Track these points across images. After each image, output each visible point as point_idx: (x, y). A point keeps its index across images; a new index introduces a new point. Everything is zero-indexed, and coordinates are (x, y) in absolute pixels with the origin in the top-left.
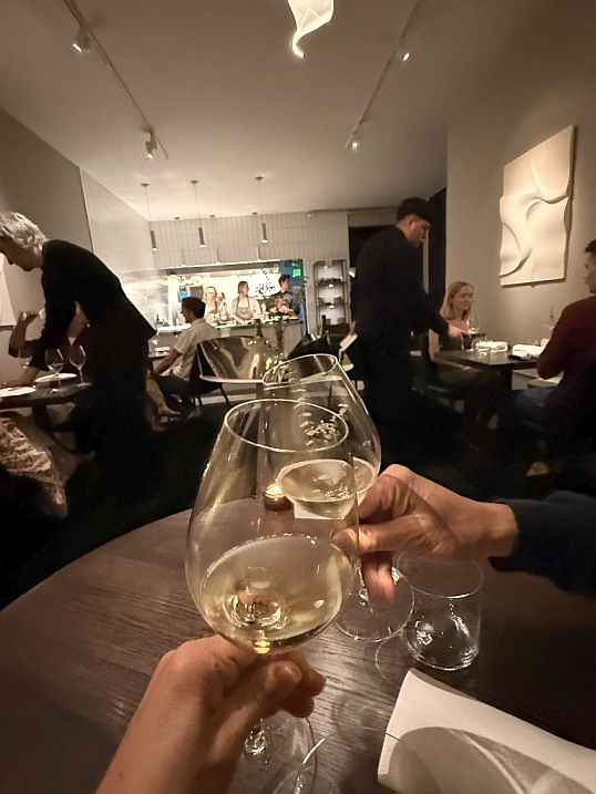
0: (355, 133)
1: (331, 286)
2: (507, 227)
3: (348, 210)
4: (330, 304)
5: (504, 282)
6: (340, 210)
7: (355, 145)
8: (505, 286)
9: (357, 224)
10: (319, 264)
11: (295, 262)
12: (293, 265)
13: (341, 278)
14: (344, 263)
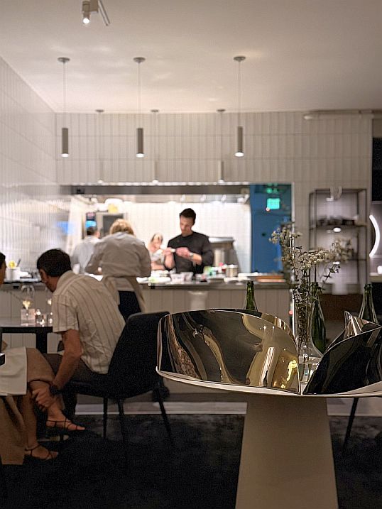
1: (337, 230)
6: (361, 112)
11: (272, 187)
12: (269, 191)
13: (356, 218)
14: (362, 194)
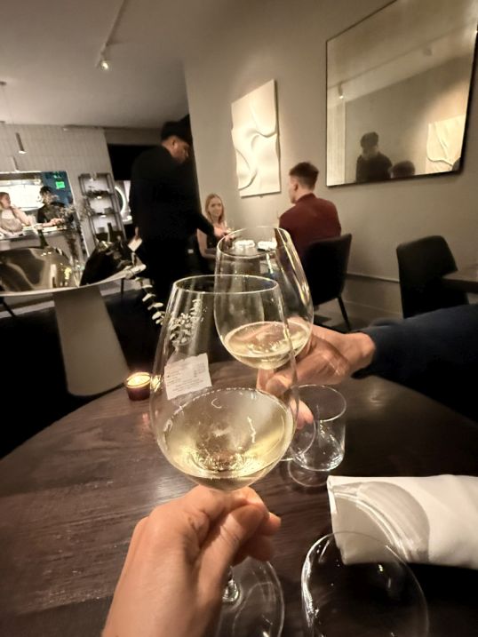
0: (103, 54)
1: (99, 197)
2: (239, 153)
3: (105, 128)
4: (101, 214)
5: (242, 193)
6: (96, 127)
7: (105, 65)
8: (244, 197)
9: (116, 141)
10: (84, 177)
11: (56, 174)
12: (55, 177)
13: (108, 190)
14: (109, 176)
